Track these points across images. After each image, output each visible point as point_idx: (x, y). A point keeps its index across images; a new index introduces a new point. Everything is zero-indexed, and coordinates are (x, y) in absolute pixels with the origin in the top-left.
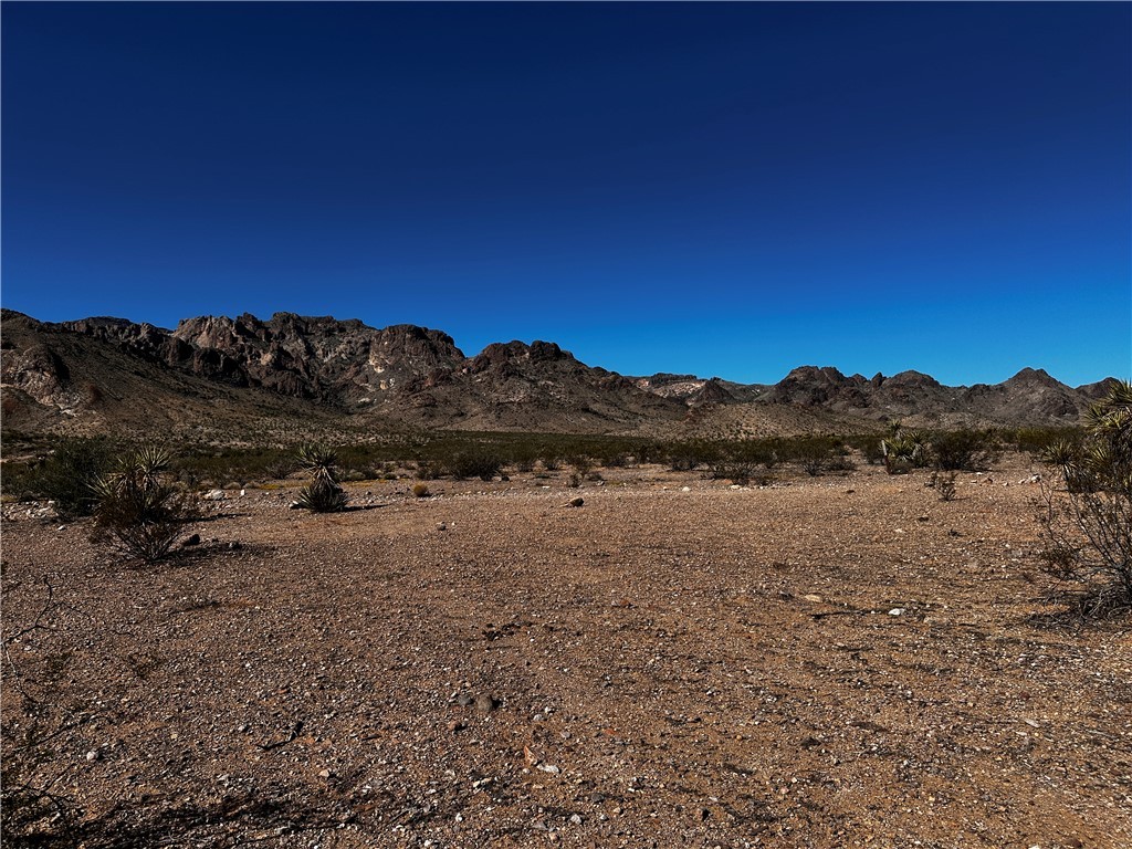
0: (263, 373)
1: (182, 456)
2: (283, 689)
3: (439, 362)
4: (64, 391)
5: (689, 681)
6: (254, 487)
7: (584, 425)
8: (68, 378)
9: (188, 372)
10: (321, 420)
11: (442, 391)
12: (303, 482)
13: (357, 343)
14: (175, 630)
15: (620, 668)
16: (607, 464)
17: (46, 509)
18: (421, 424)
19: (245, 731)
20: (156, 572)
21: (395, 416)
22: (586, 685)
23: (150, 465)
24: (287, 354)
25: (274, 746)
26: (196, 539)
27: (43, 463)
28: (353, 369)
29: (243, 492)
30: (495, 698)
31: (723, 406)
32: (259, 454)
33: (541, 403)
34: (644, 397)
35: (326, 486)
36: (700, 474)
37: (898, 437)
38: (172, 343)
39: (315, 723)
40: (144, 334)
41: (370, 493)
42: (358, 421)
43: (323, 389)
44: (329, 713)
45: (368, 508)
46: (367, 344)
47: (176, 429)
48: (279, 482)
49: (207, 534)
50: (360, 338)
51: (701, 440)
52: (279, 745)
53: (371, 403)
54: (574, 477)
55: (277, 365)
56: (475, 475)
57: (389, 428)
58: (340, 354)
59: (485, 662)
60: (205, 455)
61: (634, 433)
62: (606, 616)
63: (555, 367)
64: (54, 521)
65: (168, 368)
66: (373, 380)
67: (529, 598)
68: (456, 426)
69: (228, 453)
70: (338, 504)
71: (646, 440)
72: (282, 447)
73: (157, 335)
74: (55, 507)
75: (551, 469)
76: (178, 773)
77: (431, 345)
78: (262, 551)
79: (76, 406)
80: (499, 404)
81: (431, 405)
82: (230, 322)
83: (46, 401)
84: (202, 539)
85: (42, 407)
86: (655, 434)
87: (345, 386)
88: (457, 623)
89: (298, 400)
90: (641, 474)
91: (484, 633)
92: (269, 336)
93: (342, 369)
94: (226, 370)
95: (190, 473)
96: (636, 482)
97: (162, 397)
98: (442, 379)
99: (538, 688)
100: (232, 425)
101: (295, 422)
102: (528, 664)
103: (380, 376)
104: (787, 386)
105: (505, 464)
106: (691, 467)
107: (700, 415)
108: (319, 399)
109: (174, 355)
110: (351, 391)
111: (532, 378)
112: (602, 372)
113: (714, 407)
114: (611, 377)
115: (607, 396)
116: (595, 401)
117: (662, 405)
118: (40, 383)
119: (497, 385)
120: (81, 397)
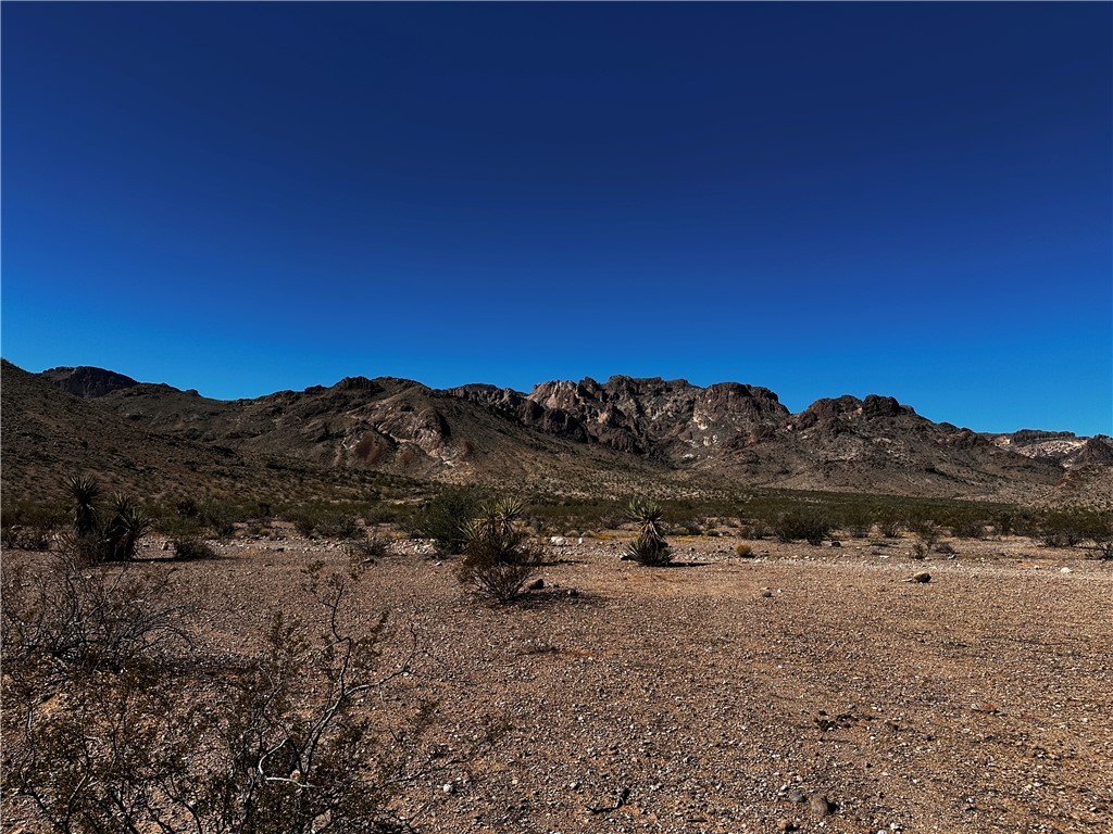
0: (600, 430)
1: (532, 503)
2: (611, 749)
3: (762, 418)
4: (446, 446)
5: (1082, 821)
6: (590, 536)
7: (928, 487)
8: (449, 434)
9: (540, 430)
10: (649, 475)
11: (765, 448)
12: (631, 535)
13: (682, 401)
14: (520, 672)
15: (986, 790)
16: (958, 533)
17: (428, 547)
18: (743, 480)
19: (576, 788)
20: (507, 612)
21: (718, 472)
22: (942, 804)
23: (506, 514)
24: (620, 413)
25: (602, 810)
26: (540, 584)
27: (428, 505)
28: (678, 426)
29: (580, 540)
30: (831, 800)
32: (595, 504)
33: (877, 462)
34: (1004, 457)
35: (653, 540)
36: (1084, 552)
38: (528, 405)
39: (641, 793)
40: (506, 397)
41: (693, 550)
42: (683, 476)
43: (651, 445)
44: (655, 784)
45: (692, 565)
46: (691, 403)
47: (529, 479)
48: (611, 532)
49: (551, 579)
50: (685, 397)
51: (1082, 510)
52: (607, 810)
53: (694, 459)
54: (918, 548)
55: (612, 423)
56: (803, 537)
57: (712, 484)
58: (667, 412)
59: (817, 755)
60: (551, 503)
61: (992, 498)
62: (964, 721)
63: (893, 423)
64: (434, 558)
65: (524, 426)
66: (696, 437)
67: (868, 687)
68: (780, 483)
69: (570, 502)
70: (663, 559)
71: (1009, 506)
72: (614, 499)
73: (516, 398)
74: (435, 544)
75: (889, 536)
76: (517, 821)
77: (754, 401)
78: (595, 601)
79: (454, 458)
80: (827, 462)
81: (753, 463)
82: (574, 385)
83: (433, 453)
84: (546, 584)
85: (431, 459)
86: (1019, 500)
87: (670, 443)
88: (786, 704)
89: (629, 455)
90: (1004, 548)
91: (817, 721)
92: (605, 396)
93: (668, 426)
94: (569, 427)
95: (538, 520)
96: (997, 557)
98: (766, 436)
99: (881, 797)
100: (574, 476)
101: (626, 476)
102: (869, 766)
103: (704, 433)
105: (836, 528)
106: (1072, 543)
107: (1081, 480)
108: (648, 455)
109: (528, 415)
110: (676, 447)
111: (866, 434)
112: (952, 429)
113: (1100, 469)
114: (961, 435)
115: (957, 456)
116: (942, 461)
117: (1029, 466)
118: (430, 439)
119: (826, 442)
120: (459, 450)
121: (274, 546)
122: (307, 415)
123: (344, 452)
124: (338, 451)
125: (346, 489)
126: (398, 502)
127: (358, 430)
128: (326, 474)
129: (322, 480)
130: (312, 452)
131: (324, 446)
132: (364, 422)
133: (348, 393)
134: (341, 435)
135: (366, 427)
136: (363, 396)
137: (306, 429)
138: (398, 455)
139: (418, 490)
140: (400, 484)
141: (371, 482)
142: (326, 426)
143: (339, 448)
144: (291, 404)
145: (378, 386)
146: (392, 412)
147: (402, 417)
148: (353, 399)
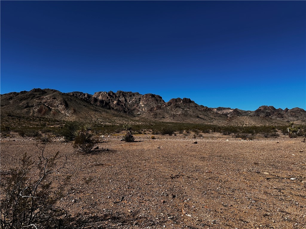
0: (114, 106)
1: (94, 126)
2: (119, 188)
3: (158, 103)
4: (67, 110)
5: (229, 195)
6: (112, 135)
7: (197, 121)
8: (68, 106)
9: (96, 106)
10: (128, 118)
11: (159, 111)
12: (124, 134)
13: (137, 98)
14: (93, 171)
15: (209, 190)
16: (204, 132)
17: (62, 139)
18: (153, 120)
19: (109, 198)
20: (88, 156)
21: (147, 118)
22: (199, 193)
23: (87, 129)
24: (120, 101)
25: (117, 203)
26: (98, 148)
27: (62, 127)
28: (136, 105)
29: (109, 136)
30: (174, 195)
31: (239, 117)
32: (113, 126)
33: (185, 115)
34: (215, 113)
35: (129, 135)
36: (232, 136)
37: (293, 127)
38: (93, 98)
39: (127, 197)
40: (86, 96)
41: (140, 138)
42: (137, 118)
43: (129, 110)
44: (130, 195)
45: (140, 141)
46: (140, 99)
47: (93, 120)
48: (117, 134)
49: (101, 146)
50: (138, 97)
51: (232, 126)
52: (118, 202)
53: (140, 114)
54: (195, 136)
55: (118, 104)
56: (167, 134)
57: (145, 121)
58: (133, 101)
59: (171, 185)
60: (100, 126)
61: (212, 124)
62: (204, 175)
63: (189, 105)
64: (64, 142)
65: (92, 104)
66: (141, 108)
67: (183, 168)
68: (162, 120)
69: (105, 126)
70: (132, 140)
71: (215, 126)
72: (118, 125)
73: (89, 96)
74: (64, 138)
75: (188, 133)
76: (93, 207)
77: (156, 99)
78: (114, 151)
79: (70, 113)
80: (174, 115)
81: (156, 115)
82: (107, 93)
83: (63, 112)
84: (99, 148)
85: (62, 114)
86: (218, 124)
87: (134, 110)
88: (163, 173)
89: (123, 113)
90: (214, 135)
91: (170, 177)
92: (116, 96)
93: (133, 105)
94: (105, 105)
95: (96, 131)
96: (212, 138)
97: (90, 112)
98: (159, 108)
99: (186, 193)
100: (106, 119)
101: (122, 119)
102: (183, 186)
103: (143, 107)
104: (258, 111)
105: (175, 131)
106: (229, 134)
107: (232, 119)
108: (128, 113)
109: (93, 101)
111: (183, 108)
112: (203, 106)
113: (236, 117)
114: (205, 108)
115: (204, 113)
116: (201, 115)
117: (220, 116)
118: (62, 108)
119: (173, 110)
120: (71, 111)
121: (11, 139)
122: (21, 100)
123: (34, 112)
124: (32, 111)
125: (34, 123)
126: (52, 127)
127: (38, 105)
128: (28, 118)
129: (27, 120)
130: (23, 111)
131: (27, 109)
132: (40, 102)
133: (35, 93)
134: (33, 106)
135: (41, 104)
136: (40, 94)
137: (21, 104)
138: (51, 112)
139: (58, 123)
140: (52, 121)
141: (43, 121)
142: (27, 103)
143: (32, 110)
144: (15, 96)
145: (45, 91)
146: (49, 99)
147: (53, 101)
148: (37, 95)
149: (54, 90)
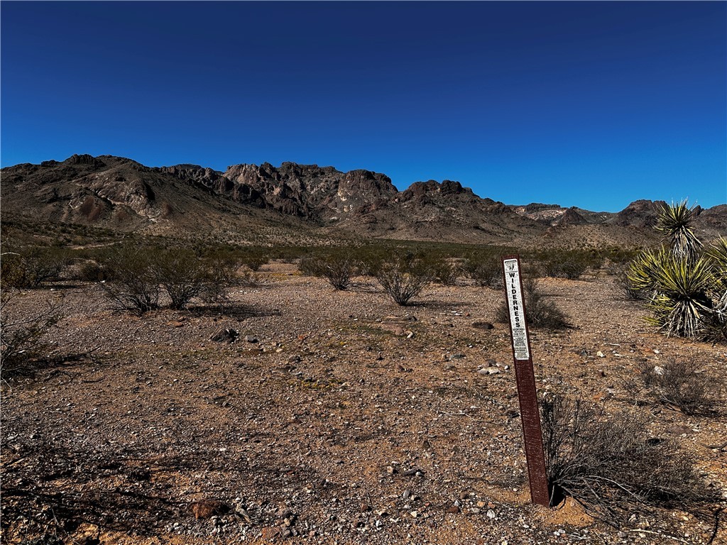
0: (274, 200)
3: (381, 194)
4: (151, 207)
7: (474, 238)
8: (154, 199)
9: (230, 198)
10: (304, 230)
11: (381, 213)
13: (331, 182)
18: (365, 235)
21: (351, 229)
24: (289, 188)
28: (328, 199)
31: (574, 226)
34: (519, 219)
38: (222, 180)
40: (207, 174)
43: (310, 211)
46: (337, 182)
50: (333, 179)
53: (338, 221)
55: (283, 195)
58: (321, 188)
61: (510, 244)
63: (457, 198)
65: (217, 195)
66: (340, 206)
68: (388, 236)
73: (214, 175)
77: (376, 183)
79: (158, 217)
80: (417, 222)
81: (373, 223)
82: (257, 167)
83: (141, 213)
85: (139, 217)
86: (524, 245)
87: (323, 209)
89: (294, 217)
92: (279, 177)
93: (322, 198)
94: (252, 197)
97: (208, 212)
98: (382, 205)
100: (248, 230)
103: (344, 203)
104: (627, 214)
107: (556, 232)
108: (307, 217)
109: (223, 188)
110: (326, 212)
111: (441, 205)
112: (491, 202)
114: (496, 206)
115: (492, 219)
116: (484, 222)
117: (533, 225)
118: (139, 203)
119: (417, 210)
120: (161, 211)
122: (44, 183)
123: (70, 211)
124: (65, 210)
127: (81, 194)
130: (44, 211)
131: (54, 206)
132: (87, 189)
133: (76, 166)
134: (68, 198)
135: (88, 192)
136: (88, 170)
137: (39, 193)
138: (114, 213)
142: (55, 191)
143: (66, 207)
144: (30, 174)
145: (101, 162)
146: (108, 182)
147: (116, 185)
148: (81, 171)
149: (123, 158)
